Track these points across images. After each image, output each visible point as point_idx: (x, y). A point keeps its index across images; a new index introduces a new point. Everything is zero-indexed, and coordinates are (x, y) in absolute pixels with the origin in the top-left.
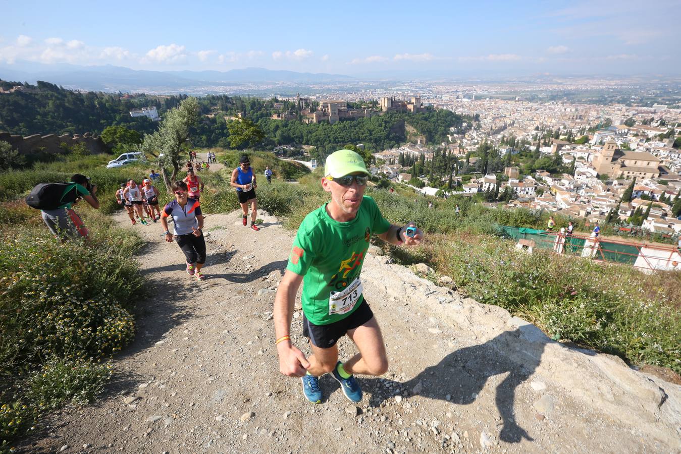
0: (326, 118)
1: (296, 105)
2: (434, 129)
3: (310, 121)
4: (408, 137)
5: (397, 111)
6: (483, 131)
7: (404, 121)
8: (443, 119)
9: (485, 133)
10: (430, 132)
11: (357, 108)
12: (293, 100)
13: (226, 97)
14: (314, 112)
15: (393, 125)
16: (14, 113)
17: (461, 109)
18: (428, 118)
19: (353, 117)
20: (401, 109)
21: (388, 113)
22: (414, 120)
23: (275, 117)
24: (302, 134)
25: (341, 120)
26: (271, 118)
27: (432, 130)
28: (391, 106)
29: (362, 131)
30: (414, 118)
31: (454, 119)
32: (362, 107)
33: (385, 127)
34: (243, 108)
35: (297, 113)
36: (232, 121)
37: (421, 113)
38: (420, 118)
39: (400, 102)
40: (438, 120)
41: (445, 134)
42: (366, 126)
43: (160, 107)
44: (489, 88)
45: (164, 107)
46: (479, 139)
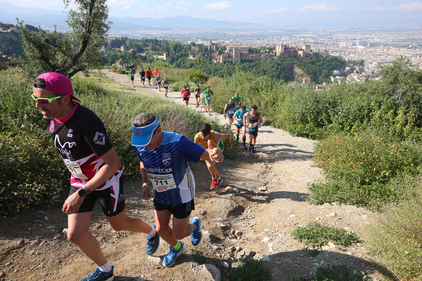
0: (230, 60)
1: (209, 48)
2: (318, 72)
3: (218, 60)
4: (296, 77)
5: (289, 56)
6: (364, 74)
7: (294, 64)
8: (328, 63)
9: (366, 76)
10: (316, 74)
11: (256, 52)
12: (207, 44)
13: (156, 41)
14: (221, 55)
15: (284, 67)
16: (9, 47)
17: (352, 55)
18: (315, 62)
19: (252, 60)
20: (292, 54)
21: (280, 58)
22: (302, 64)
23: (191, 57)
24: (210, 71)
25: (242, 61)
26: (188, 58)
27: (317, 72)
28: (283, 52)
29: (258, 70)
30: (302, 62)
31: (338, 63)
32: (261, 51)
33: (277, 68)
34: (168, 50)
35: (208, 55)
36: (158, 59)
37: (309, 58)
38: (308, 62)
39: (292, 49)
40: (323, 64)
41: (327, 76)
42: (262, 67)
43: (107, 46)
44: (387, 36)
45: (110, 46)
46: (358, 81)
